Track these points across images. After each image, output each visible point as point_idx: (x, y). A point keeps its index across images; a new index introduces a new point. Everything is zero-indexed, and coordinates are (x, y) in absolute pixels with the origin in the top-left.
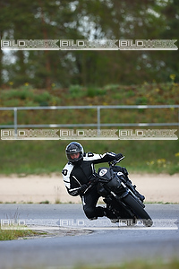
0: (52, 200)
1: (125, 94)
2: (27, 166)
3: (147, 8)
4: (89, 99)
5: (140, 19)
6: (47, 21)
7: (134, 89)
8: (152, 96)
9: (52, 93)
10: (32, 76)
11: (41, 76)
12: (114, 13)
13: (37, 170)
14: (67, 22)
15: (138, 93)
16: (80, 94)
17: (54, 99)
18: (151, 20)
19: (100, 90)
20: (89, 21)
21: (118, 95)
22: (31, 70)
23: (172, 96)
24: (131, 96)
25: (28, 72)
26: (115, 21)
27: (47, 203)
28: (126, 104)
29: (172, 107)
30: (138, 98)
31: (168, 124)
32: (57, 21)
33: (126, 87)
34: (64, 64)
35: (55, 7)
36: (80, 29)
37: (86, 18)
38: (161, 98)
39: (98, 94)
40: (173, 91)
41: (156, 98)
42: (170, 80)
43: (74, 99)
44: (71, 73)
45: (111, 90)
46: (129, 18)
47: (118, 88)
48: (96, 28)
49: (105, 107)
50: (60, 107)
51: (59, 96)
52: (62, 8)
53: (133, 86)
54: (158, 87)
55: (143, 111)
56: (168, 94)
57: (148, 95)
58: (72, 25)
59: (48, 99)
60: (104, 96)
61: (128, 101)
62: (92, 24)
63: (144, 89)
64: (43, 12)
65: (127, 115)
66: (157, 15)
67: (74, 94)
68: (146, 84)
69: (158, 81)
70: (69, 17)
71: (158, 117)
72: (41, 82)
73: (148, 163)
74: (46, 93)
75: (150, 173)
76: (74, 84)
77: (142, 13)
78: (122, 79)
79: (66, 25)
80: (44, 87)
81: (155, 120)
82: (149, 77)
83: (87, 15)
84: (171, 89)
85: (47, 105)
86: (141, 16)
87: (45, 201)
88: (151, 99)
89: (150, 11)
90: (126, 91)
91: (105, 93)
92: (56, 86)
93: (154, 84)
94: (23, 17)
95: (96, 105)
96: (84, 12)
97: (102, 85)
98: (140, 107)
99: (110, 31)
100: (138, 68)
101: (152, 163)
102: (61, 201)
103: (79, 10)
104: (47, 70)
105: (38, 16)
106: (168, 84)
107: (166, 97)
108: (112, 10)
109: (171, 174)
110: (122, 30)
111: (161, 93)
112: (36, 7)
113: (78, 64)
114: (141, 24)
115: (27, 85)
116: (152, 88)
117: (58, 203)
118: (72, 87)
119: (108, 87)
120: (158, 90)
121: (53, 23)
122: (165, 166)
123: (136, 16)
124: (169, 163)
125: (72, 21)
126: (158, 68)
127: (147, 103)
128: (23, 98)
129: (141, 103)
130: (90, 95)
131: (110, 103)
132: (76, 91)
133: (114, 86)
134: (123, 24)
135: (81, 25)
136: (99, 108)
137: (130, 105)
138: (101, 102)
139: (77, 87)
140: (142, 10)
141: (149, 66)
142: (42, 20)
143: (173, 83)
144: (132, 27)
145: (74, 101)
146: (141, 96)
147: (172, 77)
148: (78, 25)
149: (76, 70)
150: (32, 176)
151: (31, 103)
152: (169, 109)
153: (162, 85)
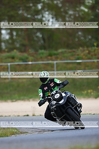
0: (31, 114)
1: (69, 54)
2: (16, 96)
3: (80, 6)
4: (49, 58)
5: (77, 13)
6: (25, 15)
7: (74, 52)
8: (84, 55)
9: (29, 54)
10: (18, 45)
11: (23, 45)
12: (62, 10)
13: (22, 98)
14: (37, 15)
15: (77, 54)
16: (45, 55)
17: (31, 58)
18: (83, 13)
19: (55, 52)
20: (49, 14)
21: (66, 55)
22: (17, 42)
23: (95, 55)
24: (72, 55)
25: (16, 43)
26: (63, 14)
27: (28, 116)
28: (70, 60)
29: (96, 61)
30: (77, 57)
32: (31, 15)
33: (70, 51)
34: (36, 39)
35: (30, 7)
36: (44, 19)
37: (47, 13)
38: (89, 56)
39: (55, 54)
40: (96, 52)
41: (87, 56)
42: (94, 46)
43: (41, 58)
44: (40, 43)
45: (62, 52)
46: (71, 12)
47: (66, 51)
48: (53, 18)
49: (59, 61)
50: (34, 63)
51: (33, 56)
52: (33, 8)
53: (74, 50)
54: (88, 50)
55: (79, 63)
56: (93, 53)
57: (82, 54)
58: (39, 17)
59: (27, 58)
60: (58, 56)
61: (71, 58)
62: (51, 16)
63: (80, 51)
64: (23, 10)
65: (71, 66)
66: (86, 10)
67: (41, 55)
68: (81, 48)
69: (88, 47)
70: (38, 12)
71: (88, 66)
72: (23, 49)
73: (83, 92)
74: (26, 55)
75: (84, 97)
76: (41, 49)
77: (77, 9)
78: (68, 46)
79: (36, 17)
80: (25, 51)
81: (87, 68)
82: (82, 45)
83: (47, 11)
84: (95, 51)
85: (26, 62)
86: (77, 11)
87: (26, 114)
88: (84, 57)
89: (83, 8)
90: (70, 52)
91: (58, 54)
92: (31, 51)
93: (85, 48)
94: (12, 13)
95: (54, 60)
96: (46, 9)
97: (56, 50)
98: (78, 61)
99: (60, 20)
100: (77, 40)
101: (85, 92)
102: (35, 114)
103: (43, 8)
104: (26, 42)
105: (20, 12)
106: (93, 48)
107: (92, 55)
108: (61, 8)
109: (96, 98)
110: (67, 19)
111: (89, 53)
112: (19, 7)
113: (43, 39)
114: (77, 15)
115: (15, 51)
116: (84, 51)
117: (34, 115)
118: (40, 51)
119: (60, 51)
120: (87, 52)
121: (29, 16)
122: (92, 93)
123: (75, 11)
124: (95, 92)
125: (39, 15)
126: (87, 40)
127: (82, 59)
128: (13, 58)
129: (78, 59)
130: (50, 55)
131: (61, 59)
132: (42, 53)
133: (63, 50)
134: (67, 15)
135: (45, 17)
136: (55, 62)
137: (72, 60)
138: (56, 59)
139: (43, 51)
140: (77, 7)
141: (82, 38)
142: (22, 15)
143: (96, 48)
144: (72, 17)
145: (41, 59)
146: (78, 55)
147: (95, 44)
148: (43, 17)
149: (42, 42)
150: (19, 101)
151: (17, 60)
152: (94, 62)
153: (90, 49)
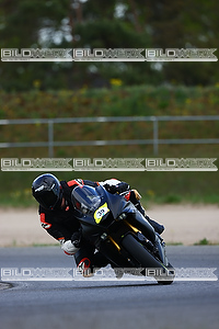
31: (34, 144)
